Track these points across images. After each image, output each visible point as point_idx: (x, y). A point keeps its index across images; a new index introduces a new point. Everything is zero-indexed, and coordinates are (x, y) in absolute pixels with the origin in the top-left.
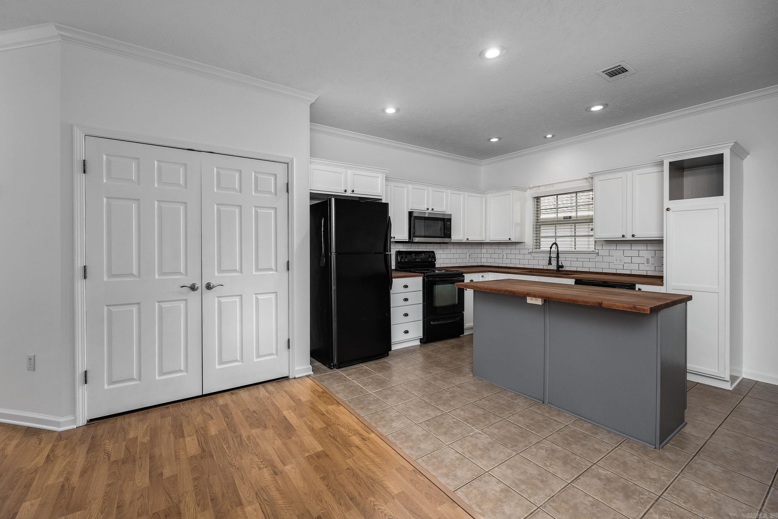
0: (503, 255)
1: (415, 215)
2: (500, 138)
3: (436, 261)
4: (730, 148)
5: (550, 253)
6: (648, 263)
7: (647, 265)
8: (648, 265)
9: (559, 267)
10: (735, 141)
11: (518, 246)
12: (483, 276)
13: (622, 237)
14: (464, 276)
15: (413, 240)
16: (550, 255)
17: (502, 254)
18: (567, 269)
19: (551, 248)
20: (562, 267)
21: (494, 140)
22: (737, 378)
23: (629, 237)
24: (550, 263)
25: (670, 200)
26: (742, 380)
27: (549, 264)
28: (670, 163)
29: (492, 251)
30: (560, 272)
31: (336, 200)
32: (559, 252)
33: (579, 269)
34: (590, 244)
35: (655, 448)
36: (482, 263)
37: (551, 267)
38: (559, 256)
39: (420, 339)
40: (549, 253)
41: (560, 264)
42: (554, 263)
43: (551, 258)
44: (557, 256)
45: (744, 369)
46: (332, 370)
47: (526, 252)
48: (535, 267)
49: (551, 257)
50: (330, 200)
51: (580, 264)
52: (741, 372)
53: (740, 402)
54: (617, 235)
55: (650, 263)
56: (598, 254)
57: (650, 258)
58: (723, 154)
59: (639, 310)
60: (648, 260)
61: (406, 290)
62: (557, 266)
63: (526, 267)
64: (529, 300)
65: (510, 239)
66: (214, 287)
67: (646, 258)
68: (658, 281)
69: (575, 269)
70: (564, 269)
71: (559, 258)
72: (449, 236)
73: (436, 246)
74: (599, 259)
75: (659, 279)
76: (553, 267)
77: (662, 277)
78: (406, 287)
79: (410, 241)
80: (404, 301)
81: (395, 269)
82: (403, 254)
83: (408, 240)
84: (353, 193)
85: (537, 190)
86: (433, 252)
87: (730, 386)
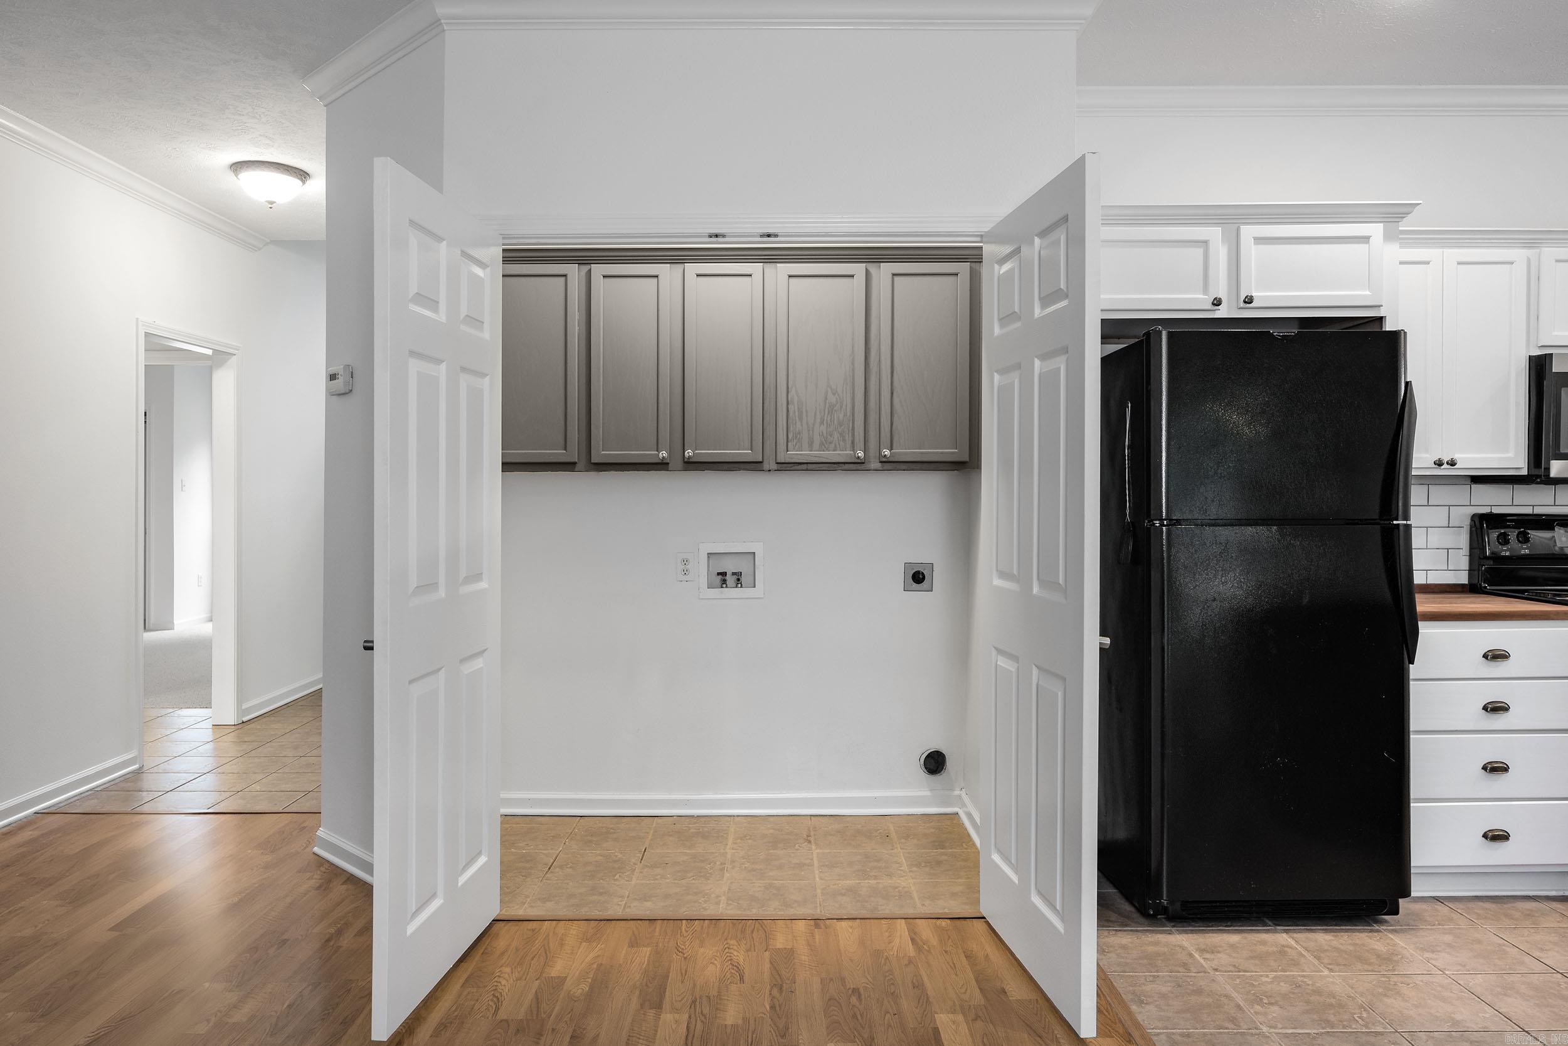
1: (1559, 367)
15: (1547, 469)
31: (1172, 337)
61: (1500, 669)
78: (1495, 656)
79: (1539, 476)
80: (1486, 710)
81: (1467, 583)
82: (1509, 527)
83: (1525, 472)
84: (1248, 305)
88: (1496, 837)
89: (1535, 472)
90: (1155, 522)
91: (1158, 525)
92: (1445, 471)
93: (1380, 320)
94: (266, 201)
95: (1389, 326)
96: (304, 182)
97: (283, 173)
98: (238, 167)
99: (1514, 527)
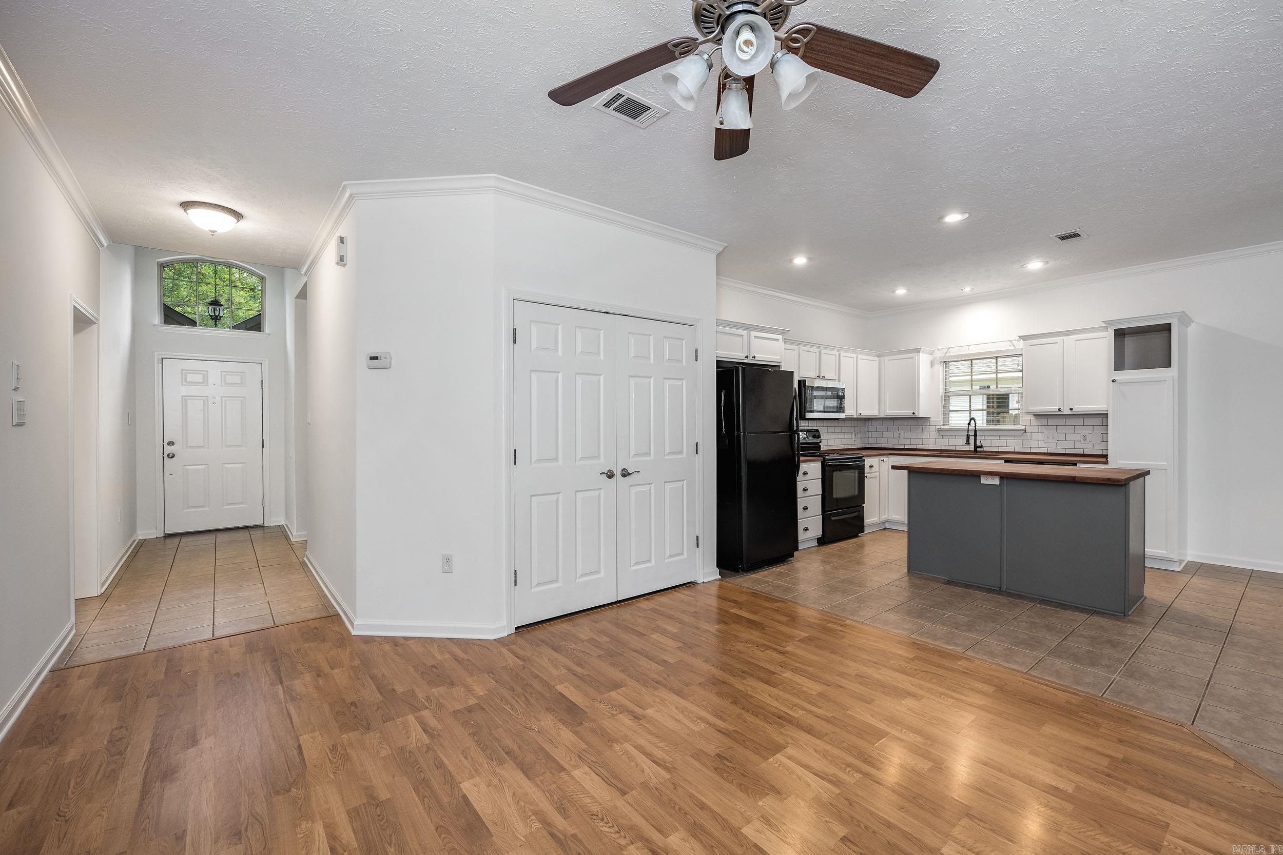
0: (900, 434)
1: (807, 384)
3: (822, 442)
4: (1178, 318)
5: (968, 431)
6: (1085, 440)
7: (1084, 442)
8: (1086, 442)
9: (977, 446)
10: (1183, 310)
11: (920, 423)
12: (883, 460)
13: (1058, 411)
14: (863, 459)
15: (804, 416)
16: (968, 433)
17: (899, 432)
18: (987, 449)
19: (969, 424)
20: (980, 446)
21: (901, 292)
22: (1184, 561)
23: (1066, 411)
24: (967, 443)
25: (1116, 370)
26: (1188, 562)
27: (965, 444)
28: (1115, 330)
29: (883, 429)
30: (977, 452)
31: (743, 369)
32: (977, 429)
33: (1002, 449)
35: (1125, 616)
37: (966, 448)
39: (818, 538)
40: (966, 430)
41: (978, 443)
42: (971, 442)
43: (968, 437)
44: (975, 434)
45: (1189, 552)
46: (739, 573)
47: (932, 429)
48: (944, 448)
50: (737, 369)
51: (1003, 443)
52: (1186, 556)
54: (1053, 408)
55: (1088, 440)
56: (1026, 430)
57: (1087, 434)
58: (1170, 324)
59: (1114, 482)
60: (1085, 436)
61: (806, 478)
62: (975, 446)
63: (931, 447)
64: (984, 480)
65: (913, 413)
66: (629, 474)
67: (1082, 434)
68: (1104, 460)
69: (997, 449)
70: (982, 449)
71: (977, 436)
72: (843, 411)
73: (820, 423)
74: (1027, 436)
75: (1103, 458)
76: (971, 447)
77: (1106, 456)
78: (805, 473)
80: (803, 491)
84: (753, 359)
85: (946, 353)
86: (817, 431)
87: (1179, 567)
94: (209, 230)
96: (238, 221)
97: (226, 213)
98: (186, 205)
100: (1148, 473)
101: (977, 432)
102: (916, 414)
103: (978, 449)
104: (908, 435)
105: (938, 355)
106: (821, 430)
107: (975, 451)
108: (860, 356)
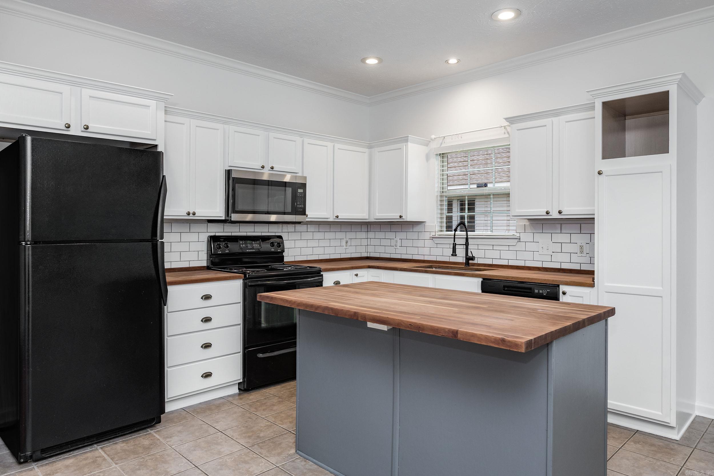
0: (396, 241)
1: (234, 175)
2: (380, 60)
3: (284, 252)
4: (677, 82)
5: (454, 238)
6: (582, 252)
7: (580, 255)
8: (583, 255)
9: (469, 259)
10: (683, 72)
11: (417, 228)
12: (357, 275)
13: (546, 214)
14: (322, 275)
15: (231, 217)
16: (454, 241)
17: (395, 239)
18: (481, 261)
20: (473, 258)
21: (372, 61)
23: (555, 215)
24: (454, 254)
25: (603, 158)
26: (694, 419)
27: (452, 255)
28: (604, 104)
29: (381, 235)
30: (470, 265)
31: (35, 141)
32: (469, 237)
33: (495, 262)
34: (510, 224)
36: (369, 253)
37: (453, 259)
38: (468, 243)
39: (239, 383)
40: (451, 238)
41: (470, 254)
42: (461, 251)
43: (455, 246)
44: (466, 243)
45: (697, 404)
46: (22, 466)
47: (427, 236)
48: (439, 259)
49: (455, 244)
51: (496, 254)
52: (693, 407)
53: (686, 462)
54: (540, 211)
55: (585, 252)
56: (520, 239)
57: (584, 244)
58: (668, 92)
60: (581, 247)
61: (208, 303)
62: (466, 257)
63: (426, 258)
65: (401, 217)
67: (579, 244)
68: (589, 280)
69: (489, 262)
70: (475, 262)
71: (468, 245)
72: (303, 212)
73: (285, 228)
74: (521, 246)
76: (460, 258)
77: (593, 274)
78: (207, 297)
79: (228, 220)
80: (202, 322)
81: (206, 266)
82: (221, 241)
83: (223, 218)
84: (86, 130)
85: (441, 144)
86: (280, 237)
87: (678, 433)
88: (208, 375)
89: (227, 218)
90: (22, 243)
91: (24, 244)
92: (191, 217)
93: (156, 146)
95: (159, 149)
99: (223, 241)
100: (611, 312)
101: (469, 240)
102: (404, 217)
103: (470, 262)
104: (405, 243)
105: (434, 145)
106: (285, 237)
107: (467, 263)
108: (337, 146)
